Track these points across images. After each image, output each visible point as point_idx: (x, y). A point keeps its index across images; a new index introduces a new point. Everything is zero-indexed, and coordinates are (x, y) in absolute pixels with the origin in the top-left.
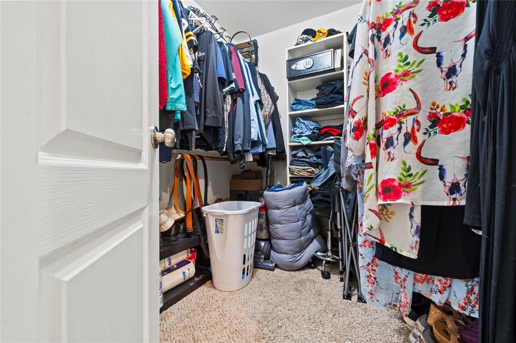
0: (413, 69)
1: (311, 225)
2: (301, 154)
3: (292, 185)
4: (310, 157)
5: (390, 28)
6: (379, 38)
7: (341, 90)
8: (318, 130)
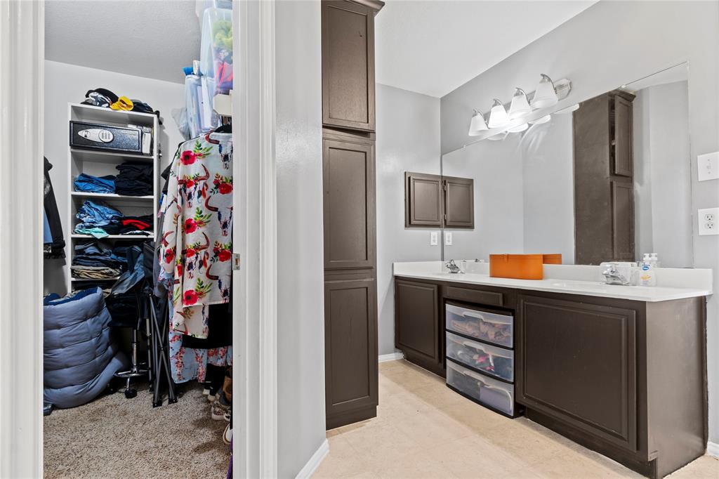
0: (205, 220)
1: (108, 340)
2: (91, 250)
3: (77, 292)
4: (106, 253)
5: (192, 188)
6: (185, 191)
7: (150, 179)
8: (117, 220)
